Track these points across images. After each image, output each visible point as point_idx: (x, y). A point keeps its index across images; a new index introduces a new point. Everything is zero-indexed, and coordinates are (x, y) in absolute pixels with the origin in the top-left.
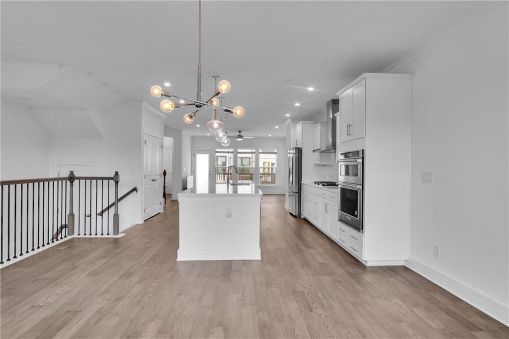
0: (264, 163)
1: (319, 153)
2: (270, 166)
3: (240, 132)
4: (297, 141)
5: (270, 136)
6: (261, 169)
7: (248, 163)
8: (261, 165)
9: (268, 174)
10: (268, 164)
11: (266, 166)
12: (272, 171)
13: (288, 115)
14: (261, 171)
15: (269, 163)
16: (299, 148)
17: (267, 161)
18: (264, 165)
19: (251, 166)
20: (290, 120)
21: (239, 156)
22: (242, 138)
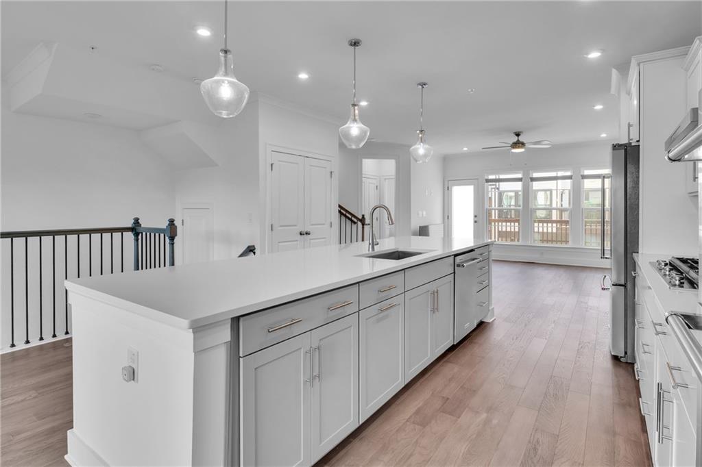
3: (518, 135)
4: (629, 126)
13: (596, 55)
16: (626, 146)
21: (536, 185)
22: (522, 147)
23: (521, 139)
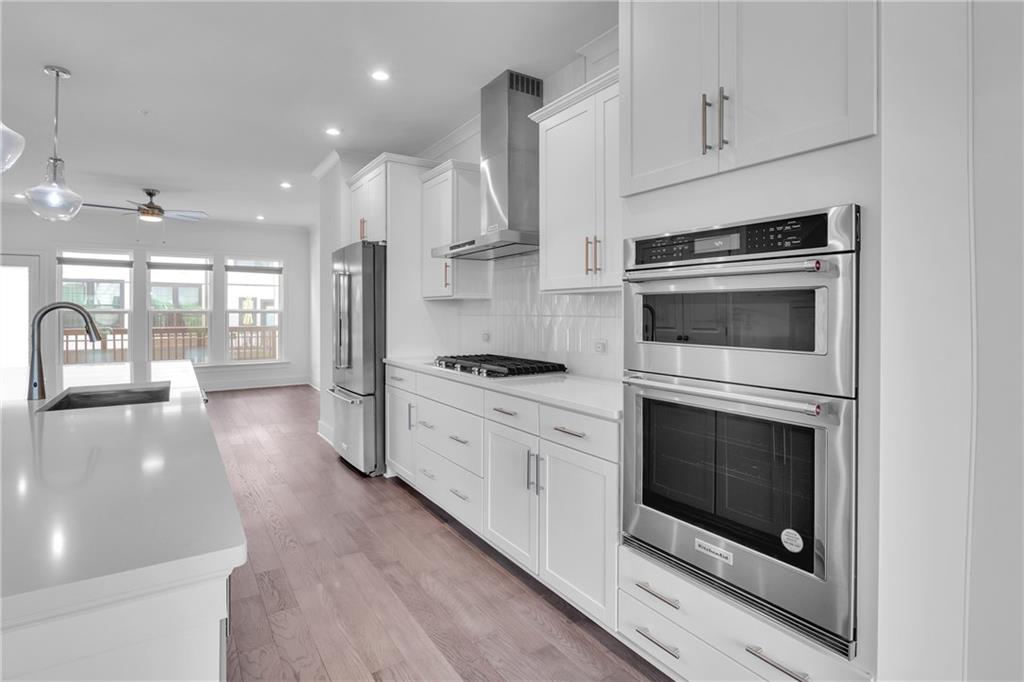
0: (242, 300)
1: (449, 261)
2: (259, 307)
3: (150, 194)
4: (363, 222)
5: (260, 218)
6: (231, 315)
7: (197, 300)
8: (232, 303)
9: (252, 329)
10: (252, 303)
11: (248, 306)
12: (264, 320)
13: (333, 132)
14: (233, 321)
15: (254, 300)
16: (374, 245)
17: (248, 292)
18: (241, 305)
19: (203, 307)
20: (335, 157)
21: (156, 275)
22: (158, 215)
23: (156, 201)
